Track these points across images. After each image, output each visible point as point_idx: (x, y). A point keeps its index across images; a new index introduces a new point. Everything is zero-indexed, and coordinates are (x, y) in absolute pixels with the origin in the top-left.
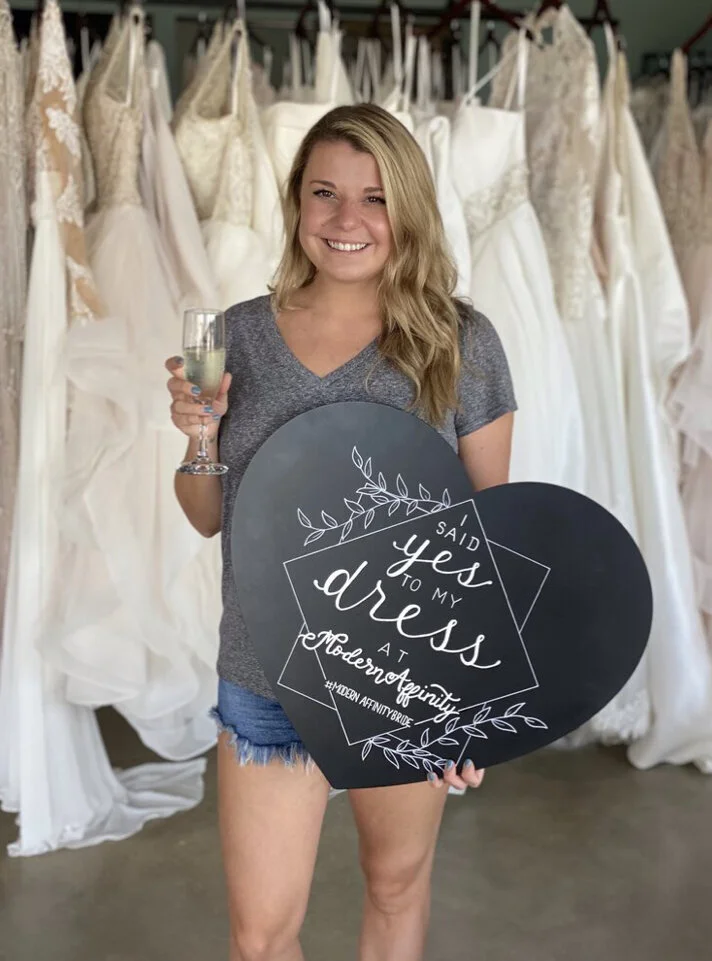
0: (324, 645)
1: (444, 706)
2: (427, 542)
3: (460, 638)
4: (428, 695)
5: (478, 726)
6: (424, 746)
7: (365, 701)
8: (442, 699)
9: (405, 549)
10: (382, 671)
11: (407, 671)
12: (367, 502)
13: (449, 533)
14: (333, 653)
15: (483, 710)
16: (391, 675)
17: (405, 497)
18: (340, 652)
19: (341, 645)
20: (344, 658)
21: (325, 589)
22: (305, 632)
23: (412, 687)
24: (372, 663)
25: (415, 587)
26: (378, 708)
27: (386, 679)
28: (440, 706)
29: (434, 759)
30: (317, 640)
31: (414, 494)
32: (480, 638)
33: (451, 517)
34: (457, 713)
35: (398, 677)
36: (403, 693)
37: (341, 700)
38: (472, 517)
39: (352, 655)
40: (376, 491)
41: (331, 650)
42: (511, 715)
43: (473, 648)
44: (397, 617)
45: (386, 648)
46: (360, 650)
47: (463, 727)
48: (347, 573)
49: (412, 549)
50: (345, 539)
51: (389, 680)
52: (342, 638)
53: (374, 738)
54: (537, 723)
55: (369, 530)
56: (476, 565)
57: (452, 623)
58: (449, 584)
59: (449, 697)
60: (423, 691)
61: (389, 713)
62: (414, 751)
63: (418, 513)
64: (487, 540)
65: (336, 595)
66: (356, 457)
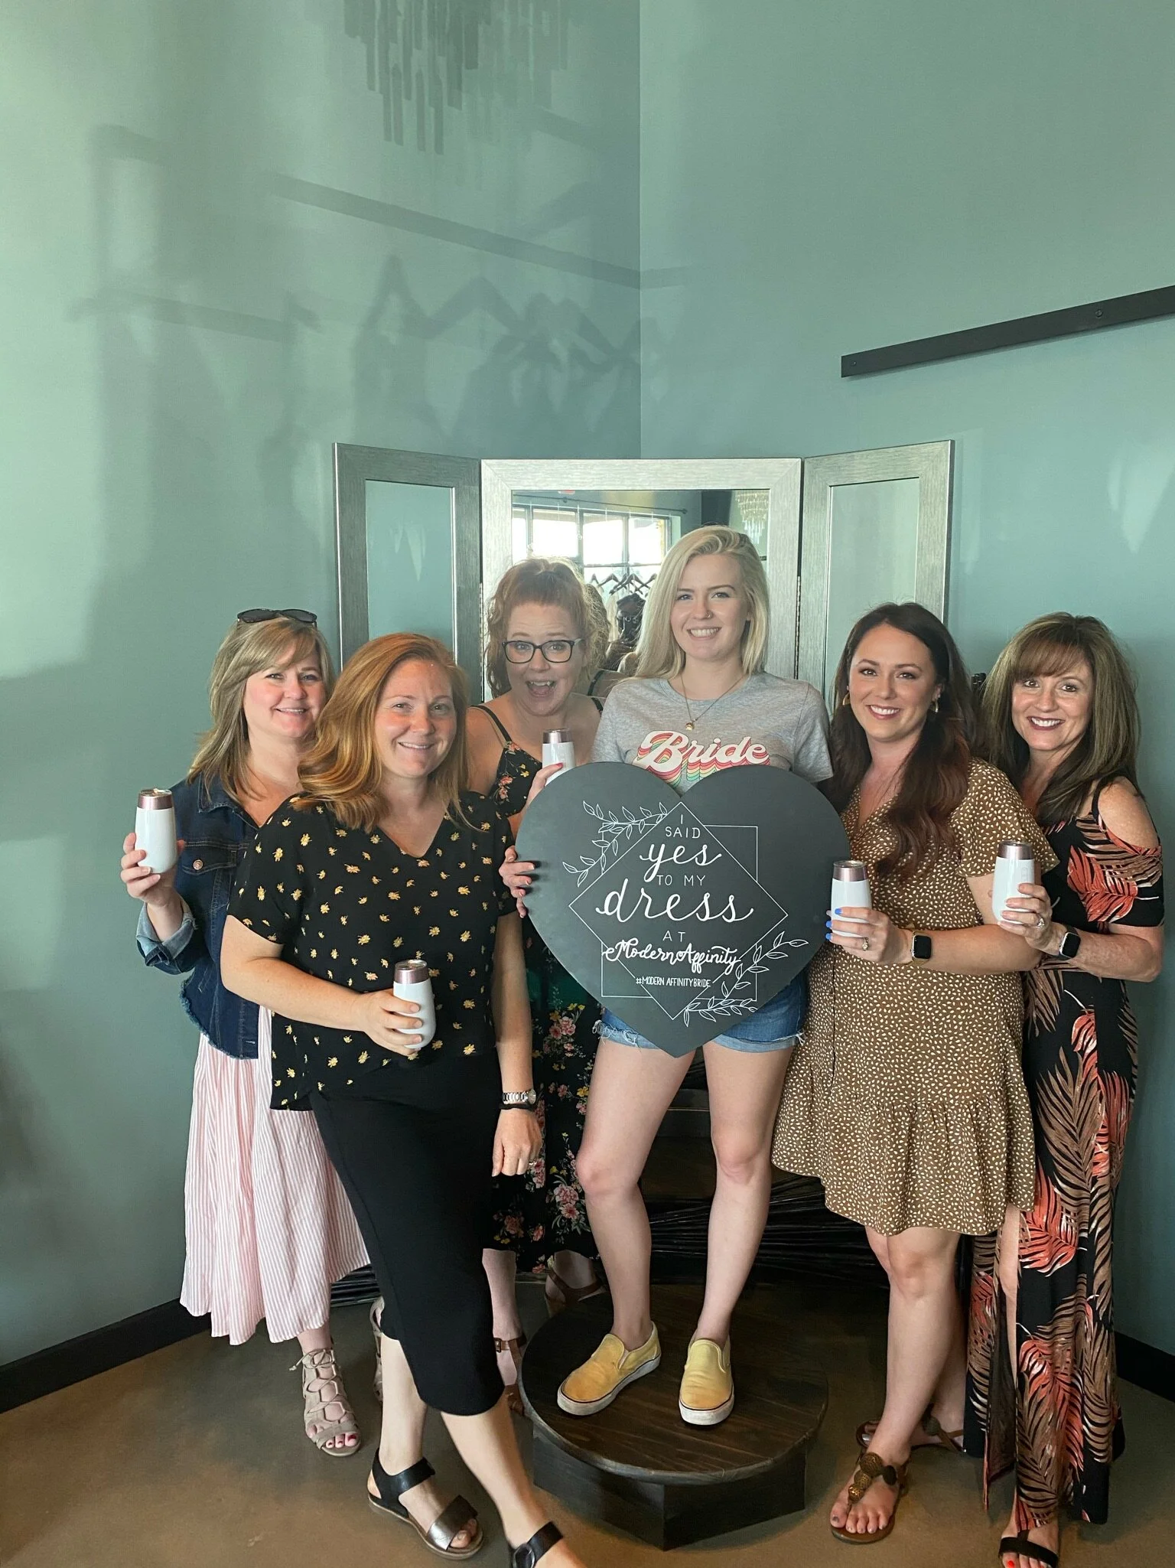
0: (623, 953)
1: (728, 959)
2: (663, 846)
3: (717, 905)
4: (713, 957)
5: (759, 964)
6: (727, 997)
7: (670, 982)
8: (724, 955)
9: (650, 858)
10: (672, 954)
11: (690, 945)
12: (609, 837)
13: (676, 833)
14: (632, 955)
15: (757, 950)
16: (680, 953)
17: (634, 821)
18: (636, 953)
19: (634, 947)
20: (641, 956)
21: (606, 911)
22: (605, 950)
23: (699, 956)
24: (663, 951)
25: (668, 882)
26: (682, 982)
27: (677, 959)
28: (725, 961)
29: (739, 1003)
30: (617, 951)
31: (639, 816)
32: (731, 899)
33: (671, 821)
34: (740, 961)
35: (686, 952)
36: (694, 964)
37: (653, 988)
38: (687, 816)
39: (646, 951)
40: (610, 826)
41: (629, 954)
42: (779, 945)
43: (730, 907)
44: (665, 909)
45: (668, 936)
46: (650, 945)
47: (749, 969)
48: (617, 892)
49: (655, 856)
50: (605, 869)
51: (680, 958)
52: (634, 942)
53: (688, 1006)
54: (799, 943)
55: (619, 855)
56: (705, 847)
57: (706, 897)
58: (692, 869)
59: (728, 951)
60: (708, 955)
61: (691, 982)
62: (721, 1003)
63: (647, 828)
64: (704, 826)
65: (616, 913)
66: (588, 808)
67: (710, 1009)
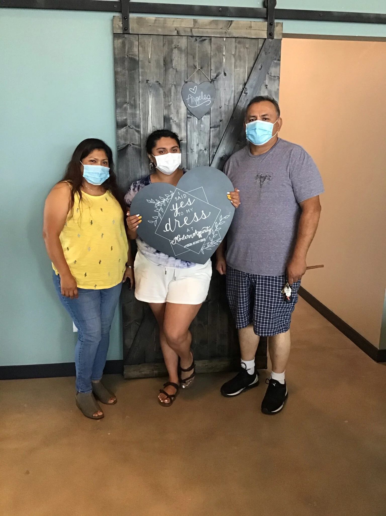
0: (177, 241)
1: (208, 230)
2: (176, 204)
3: (199, 215)
4: (204, 231)
5: (218, 228)
6: (212, 241)
7: (194, 243)
8: (207, 229)
10: (191, 235)
11: (196, 230)
12: (159, 207)
13: (179, 198)
15: (216, 224)
16: (194, 234)
17: (164, 200)
19: (179, 237)
20: (182, 239)
21: (167, 230)
22: (171, 242)
23: (200, 232)
24: (188, 235)
25: (182, 214)
26: (197, 242)
29: (216, 241)
30: (175, 241)
31: (165, 198)
32: (203, 211)
33: (176, 195)
34: (212, 229)
35: (195, 233)
36: (199, 235)
37: (189, 247)
38: (180, 192)
39: (183, 237)
40: (158, 204)
41: (179, 240)
42: (222, 219)
43: (203, 214)
44: (184, 222)
45: (188, 230)
46: (184, 235)
47: (215, 230)
48: (168, 224)
49: (175, 208)
50: (162, 218)
51: (194, 235)
52: (179, 236)
53: (202, 248)
54: (227, 217)
55: (164, 212)
56: (189, 199)
57: (195, 214)
58: (188, 207)
59: (207, 227)
60: (202, 231)
61: (200, 241)
62: (211, 243)
63: (169, 200)
64: (186, 193)
65: (170, 230)
66: (149, 201)
67: (208, 246)
